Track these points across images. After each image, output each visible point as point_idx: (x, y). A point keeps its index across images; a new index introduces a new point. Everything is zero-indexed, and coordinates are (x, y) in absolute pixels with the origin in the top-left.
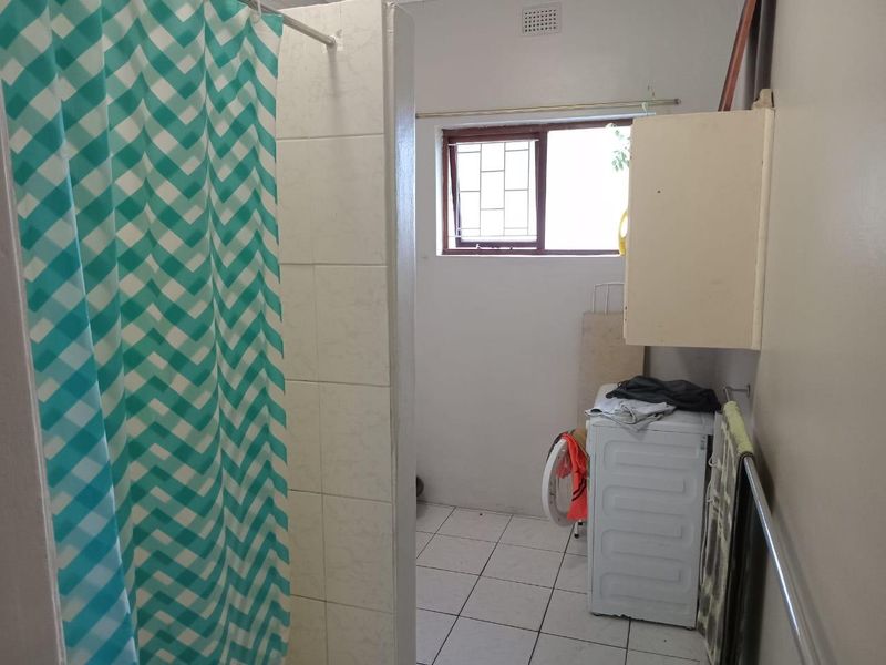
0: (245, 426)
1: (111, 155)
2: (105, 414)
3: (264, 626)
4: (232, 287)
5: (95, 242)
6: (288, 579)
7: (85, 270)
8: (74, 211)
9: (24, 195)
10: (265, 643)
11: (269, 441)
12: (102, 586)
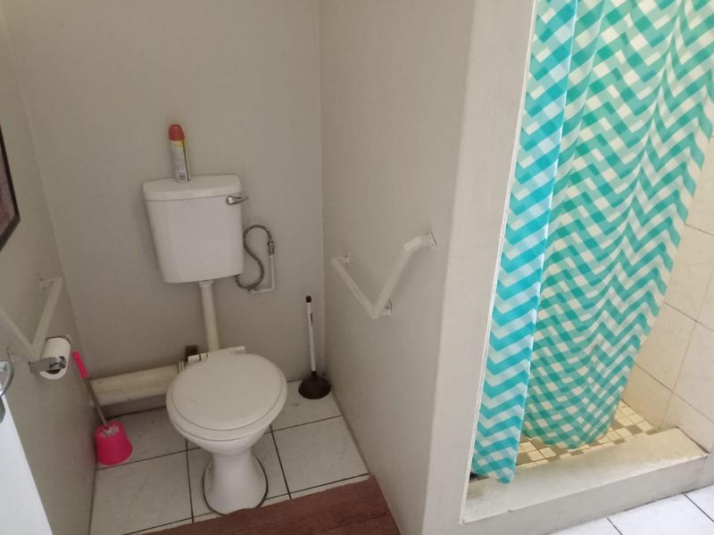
0: (666, 159)
1: (603, 16)
2: (561, 150)
3: (630, 327)
4: (681, 80)
5: (583, 40)
6: (667, 283)
7: (573, 57)
8: (575, 19)
9: (548, 9)
10: (627, 338)
11: (683, 175)
12: (531, 247)
